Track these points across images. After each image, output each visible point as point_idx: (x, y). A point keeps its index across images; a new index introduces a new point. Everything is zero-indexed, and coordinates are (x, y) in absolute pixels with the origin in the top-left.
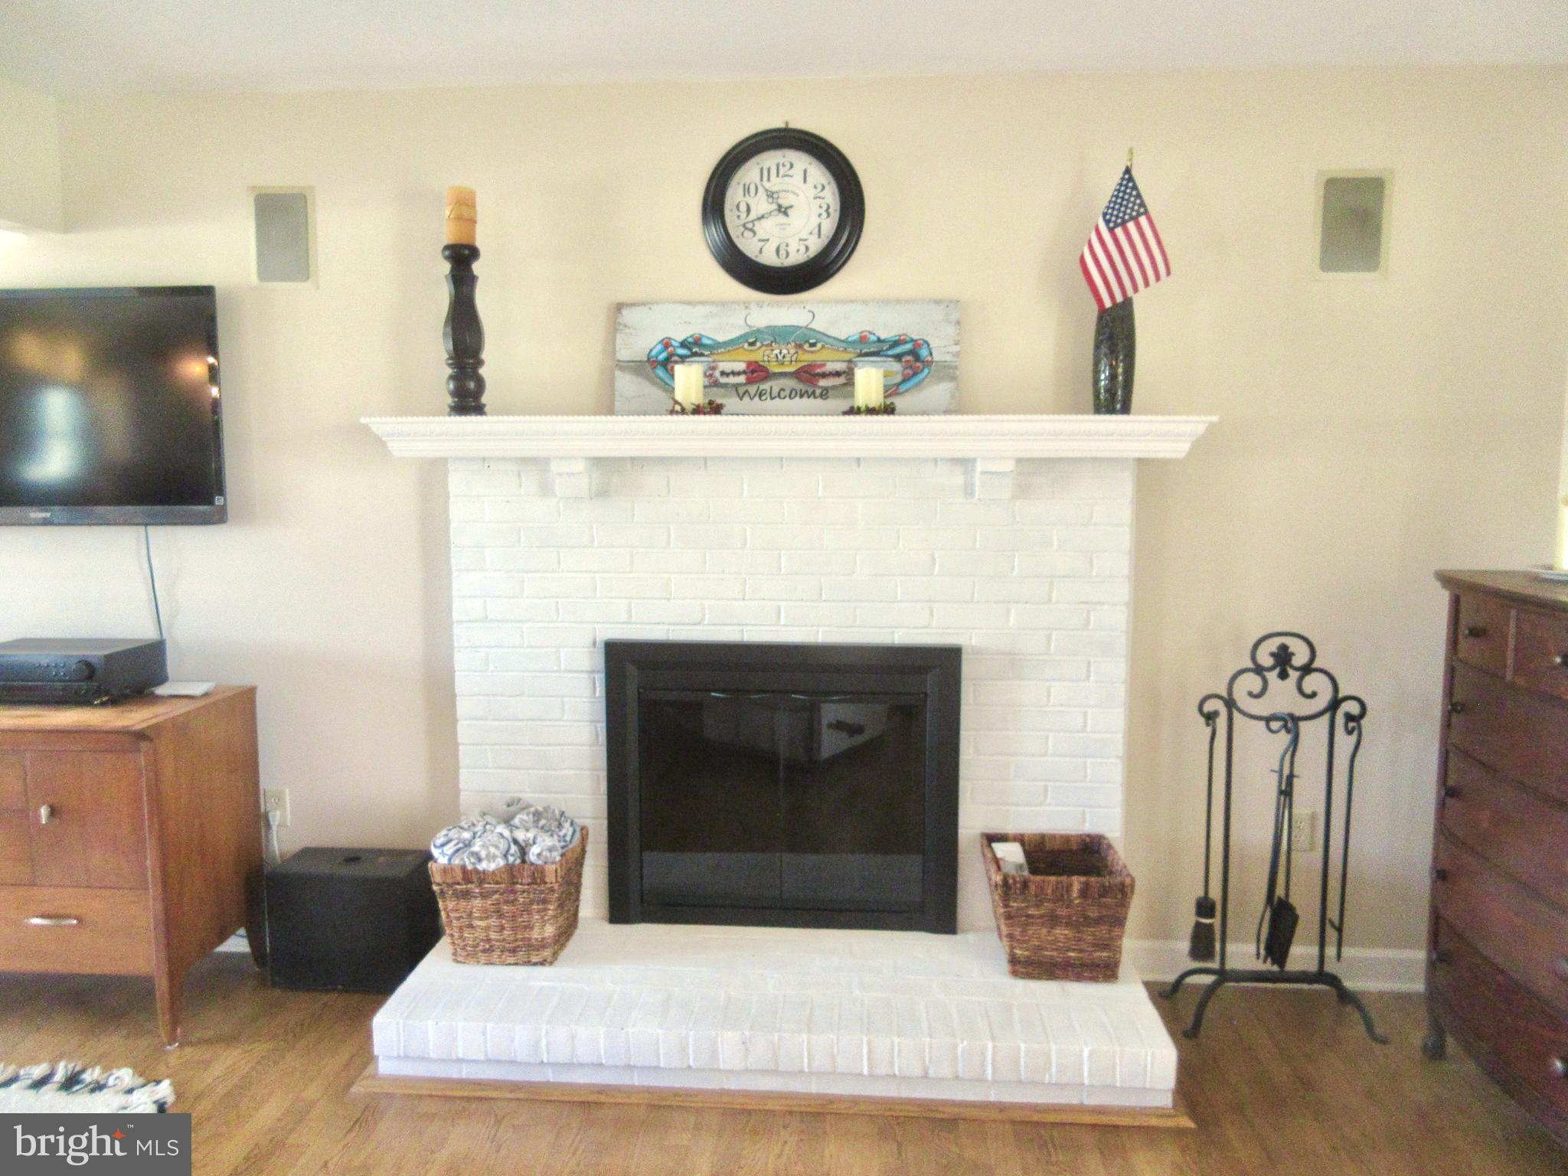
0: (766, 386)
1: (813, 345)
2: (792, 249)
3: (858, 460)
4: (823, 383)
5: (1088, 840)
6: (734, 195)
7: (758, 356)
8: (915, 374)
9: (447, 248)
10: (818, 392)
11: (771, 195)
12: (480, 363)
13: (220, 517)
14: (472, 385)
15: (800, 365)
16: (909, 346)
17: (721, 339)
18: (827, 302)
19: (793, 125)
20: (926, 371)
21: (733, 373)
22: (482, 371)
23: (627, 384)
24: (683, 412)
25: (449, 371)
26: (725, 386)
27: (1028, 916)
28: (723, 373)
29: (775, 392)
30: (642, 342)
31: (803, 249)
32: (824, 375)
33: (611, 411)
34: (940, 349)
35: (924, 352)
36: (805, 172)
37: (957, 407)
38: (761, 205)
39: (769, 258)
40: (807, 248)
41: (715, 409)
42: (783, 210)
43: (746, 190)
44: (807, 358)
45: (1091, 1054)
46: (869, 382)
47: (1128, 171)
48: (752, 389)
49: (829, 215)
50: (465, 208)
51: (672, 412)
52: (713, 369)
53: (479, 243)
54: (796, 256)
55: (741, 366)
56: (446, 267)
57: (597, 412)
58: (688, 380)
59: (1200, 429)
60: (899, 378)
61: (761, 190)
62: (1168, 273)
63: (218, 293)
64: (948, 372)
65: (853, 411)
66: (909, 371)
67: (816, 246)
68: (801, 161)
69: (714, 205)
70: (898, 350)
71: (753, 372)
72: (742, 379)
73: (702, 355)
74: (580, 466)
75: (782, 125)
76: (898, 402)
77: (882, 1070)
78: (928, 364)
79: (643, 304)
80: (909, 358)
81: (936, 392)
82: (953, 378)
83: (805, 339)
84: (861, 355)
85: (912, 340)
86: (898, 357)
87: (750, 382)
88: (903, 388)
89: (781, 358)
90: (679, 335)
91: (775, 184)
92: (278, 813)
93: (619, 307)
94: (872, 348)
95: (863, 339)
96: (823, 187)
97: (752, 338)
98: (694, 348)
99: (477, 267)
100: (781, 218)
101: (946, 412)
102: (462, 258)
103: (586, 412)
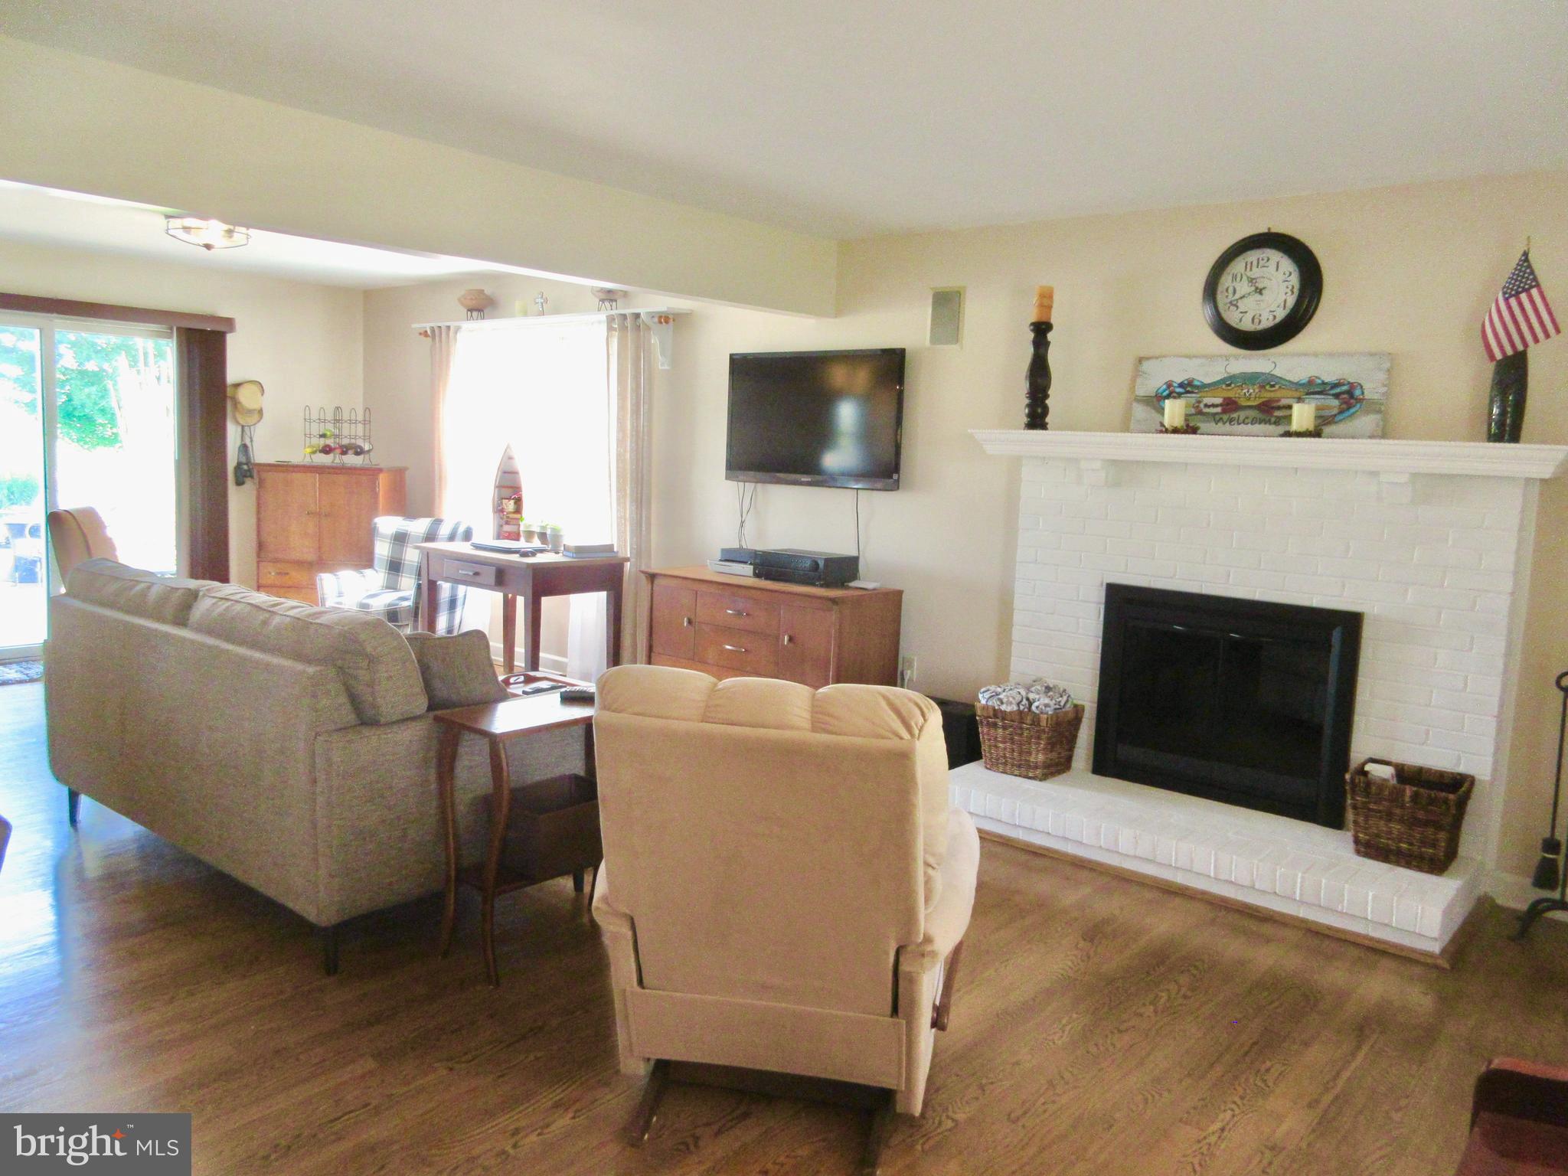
0: (1235, 415)
1: (1273, 386)
2: (1263, 319)
3: (1296, 470)
4: (1277, 413)
5: (1458, 777)
6: (1226, 281)
7: (1231, 394)
8: (1349, 408)
9: (1033, 324)
10: (1273, 420)
11: (1251, 280)
12: (1047, 396)
13: (896, 486)
14: (1039, 410)
15: (1261, 400)
16: (1345, 388)
17: (1207, 381)
18: (1283, 355)
19: (1274, 230)
20: (1358, 405)
21: (1214, 406)
22: (1047, 402)
23: (1140, 411)
24: (1167, 431)
25: (1027, 401)
26: (1207, 414)
27: (1370, 810)
28: (1206, 406)
29: (1241, 419)
30: (1154, 383)
31: (1271, 318)
32: (1279, 408)
33: (1126, 429)
34: (1372, 389)
35: (1357, 392)
36: (1278, 263)
37: (1384, 433)
38: (1244, 288)
39: (1246, 325)
40: (1275, 317)
41: (1190, 430)
42: (1260, 291)
43: (1234, 277)
44: (1267, 395)
45: (1375, 897)
46: (1302, 415)
47: (1526, 253)
48: (1225, 417)
49: (1293, 293)
50: (1046, 299)
51: (1161, 432)
52: (1199, 402)
53: (1053, 321)
54: (1267, 322)
55: (1219, 401)
56: (1032, 335)
57: (1121, 431)
58: (1174, 411)
59: (1563, 456)
60: (1335, 411)
61: (1245, 278)
62: (1556, 331)
64: (1375, 407)
65: (1288, 434)
66: (1344, 406)
67: (1281, 314)
68: (1274, 256)
69: (1211, 290)
70: (1338, 390)
71: (1228, 404)
72: (1219, 410)
73: (1192, 392)
74: (1097, 465)
75: (1266, 231)
76: (1327, 430)
77: (1223, 877)
78: (1359, 401)
79: (1157, 358)
80: (1345, 396)
81: (1366, 421)
82: (1379, 412)
83: (1267, 381)
84: (1307, 394)
85: (1349, 383)
86: (1337, 396)
87: (1224, 412)
88: (1337, 419)
89: (1249, 395)
90: (1178, 379)
91: (1255, 272)
92: (909, 672)
93: (1140, 360)
94: (1312, 388)
95: (1311, 382)
96: (1290, 274)
97: (1229, 381)
98: (1188, 387)
99: (1050, 336)
100: (1257, 296)
101: (1371, 437)
102: (1041, 330)
103: (1113, 431)
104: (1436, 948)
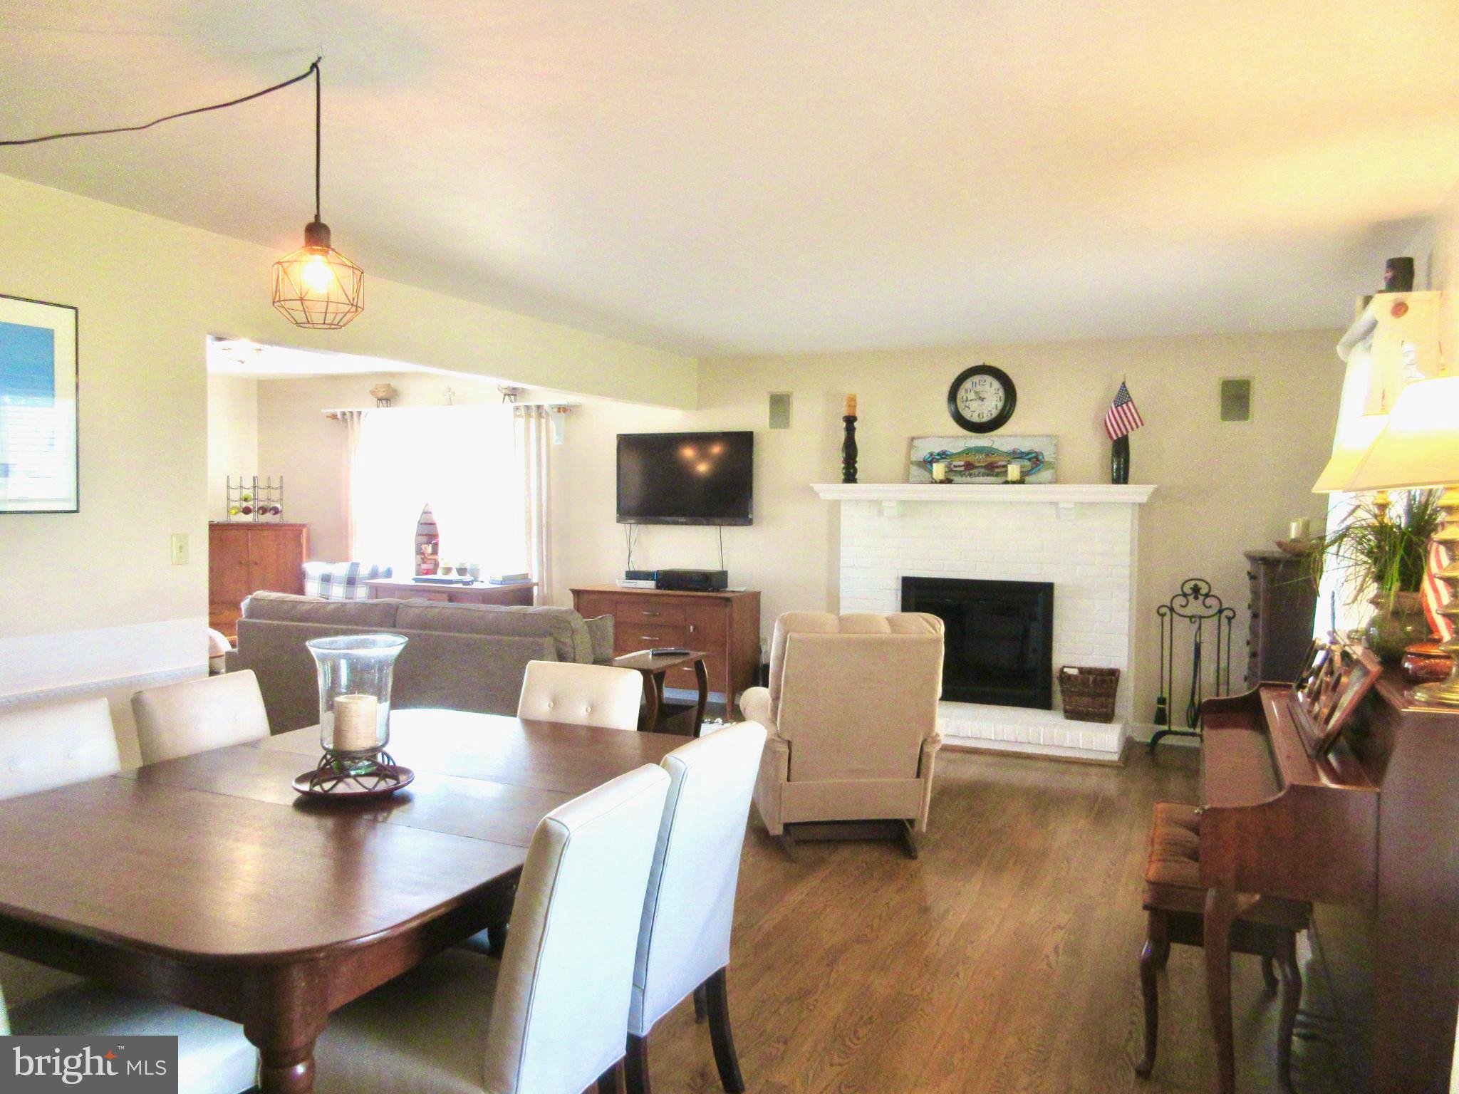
0: (972, 472)
1: (993, 454)
2: (985, 415)
3: (1011, 503)
4: (997, 470)
5: (1111, 671)
6: (961, 393)
7: (969, 459)
8: (1037, 466)
9: (845, 417)
10: (995, 474)
11: (976, 393)
12: (856, 462)
13: (750, 523)
14: (852, 471)
15: (987, 463)
16: (1034, 455)
17: (955, 451)
18: (1000, 436)
19: (987, 364)
20: (1042, 465)
21: (959, 466)
22: (856, 465)
23: (915, 470)
24: (936, 482)
25: (843, 465)
26: (955, 471)
27: (1072, 692)
28: (955, 466)
29: (976, 474)
30: (922, 452)
31: (989, 415)
32: (998, 467)
33: (907, 481)
34: (1048, 456)
35: (1040, 457)
36: (991, 384)
37: (1055, 481)
38: (972, 396)
39: (975, 419)
40: (991, 415)
41: (949, 481)
42: (982, 399)
43: (966, 391)
44: (990, 460)
45: (1083, 736)
46: (1014, 471)
47: (1124, 383)
48: (967, 473)
49: (1000, 401)
50: (852, 401)
51: (932, 483)
52: (951, 464)
53: (857, 415)
54: (986, 418)
55: (962, 463)
56: (844, 424)
57: (903, 483)
58: (939, 470)
59: (1151, 490)
60: (1030, 468)
61: (972, 391)
62: (1142, 424)
63: (754, 433)
64: (1050, 465)
65: (1007, 482)
66: (1034, 465)
67: (995, 413)
68: (989, 379)
69: (953, 396)
70: (1030, 456)
71: (967, 466)
72: (962, 469)
73: (946, 458)
74: (894, 504)
75: (982, 364)
76: (1027, 479)
77: (999, 739)
78: (1043, 462)
79: (922, 438)
80: (1034, 460)
81: (1046, 474)
82: (1053, 468)
83: (989, 451)
84: (1013, 459)
85: (1036, 452)
86: (1030, 460)
87: (966, 469)
88: (1031, 472)
89: (979, 459)
90: (937, 451)
91: (979, 388)
92: (765, 646)
93: (913, 439)
94: (1017, 455)
95: (1014, 452)
96: (998, 390)
97: (967, 451)
98: (943, 455)
99: (856, 424)
100: (980, 402)
101: (1050, 483)
102: (850, 421)
103: (897, 482)
104: (1115, 757)
